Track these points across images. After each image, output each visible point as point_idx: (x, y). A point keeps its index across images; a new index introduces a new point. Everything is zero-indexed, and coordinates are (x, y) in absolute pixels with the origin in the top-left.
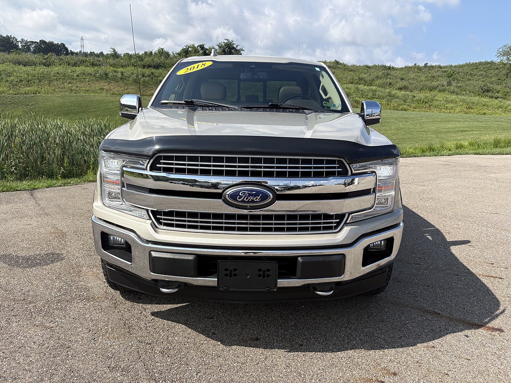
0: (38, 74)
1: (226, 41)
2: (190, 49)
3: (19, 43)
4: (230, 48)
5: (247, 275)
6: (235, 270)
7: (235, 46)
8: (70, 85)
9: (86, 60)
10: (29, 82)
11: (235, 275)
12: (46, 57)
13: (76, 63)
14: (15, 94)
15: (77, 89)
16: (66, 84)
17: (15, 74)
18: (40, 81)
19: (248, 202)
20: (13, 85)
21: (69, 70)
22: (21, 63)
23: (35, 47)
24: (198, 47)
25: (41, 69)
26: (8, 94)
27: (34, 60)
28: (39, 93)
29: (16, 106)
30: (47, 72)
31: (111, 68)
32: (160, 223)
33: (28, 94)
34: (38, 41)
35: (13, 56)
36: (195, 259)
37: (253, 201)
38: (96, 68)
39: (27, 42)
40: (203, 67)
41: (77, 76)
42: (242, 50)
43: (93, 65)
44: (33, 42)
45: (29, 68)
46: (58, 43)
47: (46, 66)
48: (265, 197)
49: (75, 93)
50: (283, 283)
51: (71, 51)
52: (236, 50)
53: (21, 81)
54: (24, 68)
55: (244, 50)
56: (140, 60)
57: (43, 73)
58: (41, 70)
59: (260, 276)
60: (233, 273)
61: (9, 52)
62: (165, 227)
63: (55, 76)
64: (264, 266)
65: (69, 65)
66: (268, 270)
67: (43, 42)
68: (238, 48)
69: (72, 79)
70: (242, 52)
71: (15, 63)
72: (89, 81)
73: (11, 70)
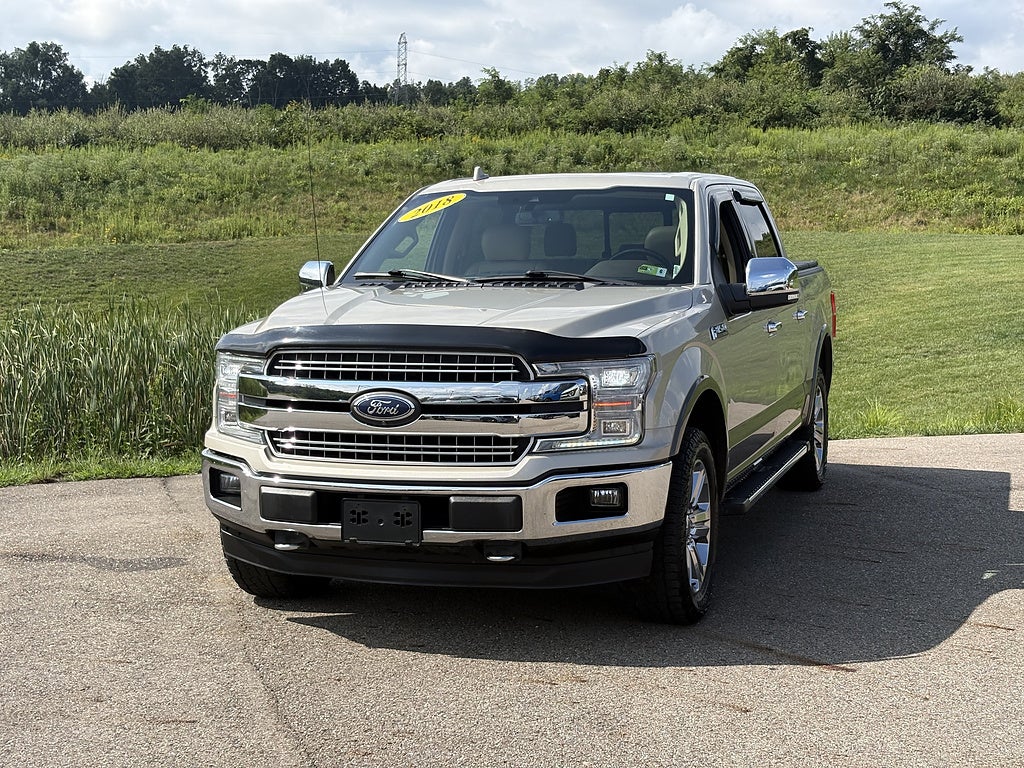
0: (251, 174)
1: (890, 12)
2: (759, 49)
3: (209, 70)
4: (904, 35)
5: (381, 521)
6: (364, 513)
7: (925, 26)
8: (343, 205)
9: (400, 119)
10: (223, 201)
11: (365, 521)
12: (280, 115)
13: (368, 131)
14: (182, 241)
15: (365, 215)
16: (330, 202)
17: (185, 176)
18: (255, 197)
19: (382, 415)
20: (179, 212)
21: (344, 154)
22: (205, 140)
23: (255, 78)
24: (785, 39)
25: (261, 157)
26: (161, 239)
27: (244, 127)
28: (250, 234)
29: (179, 277)
30: (279, 164)
31: (477, 139)
32: (278, 449)
33: (216, 239)
34: (267, 59)
35: (184, 119)
36: (313, 496)
37: (388, 415)
38: (428, 143)
39: (232, 64)
40: (448, 204)
41: (367, 173)
42: (953, 38)
43: (421, 132)
44: (249, 62)
45: (225, 157)
46: (327, 62)
47: (277, 145)
48: (404, 408)
49: (356, 229)
50: (431, 535)
51: (366, 83)
52: (930, 41)
53: (201, 197)
54: (213, 157)
55: (960, 40)
56: (573, 105)
57: (265, 170)
58: (260, 162)
59: (397, 522)
60: (363, 517)
61: (176, 105)
62: (284, 455)
63: (300, 177)
64: (403, 508)
65: (346, 137)
66: (408, 515)
67: (279, 60)
68: (938, 33)
69: (352, 184)
70: (952, 46)
71: (187, 143)
72: (400, 189)
73: (176, 164)
